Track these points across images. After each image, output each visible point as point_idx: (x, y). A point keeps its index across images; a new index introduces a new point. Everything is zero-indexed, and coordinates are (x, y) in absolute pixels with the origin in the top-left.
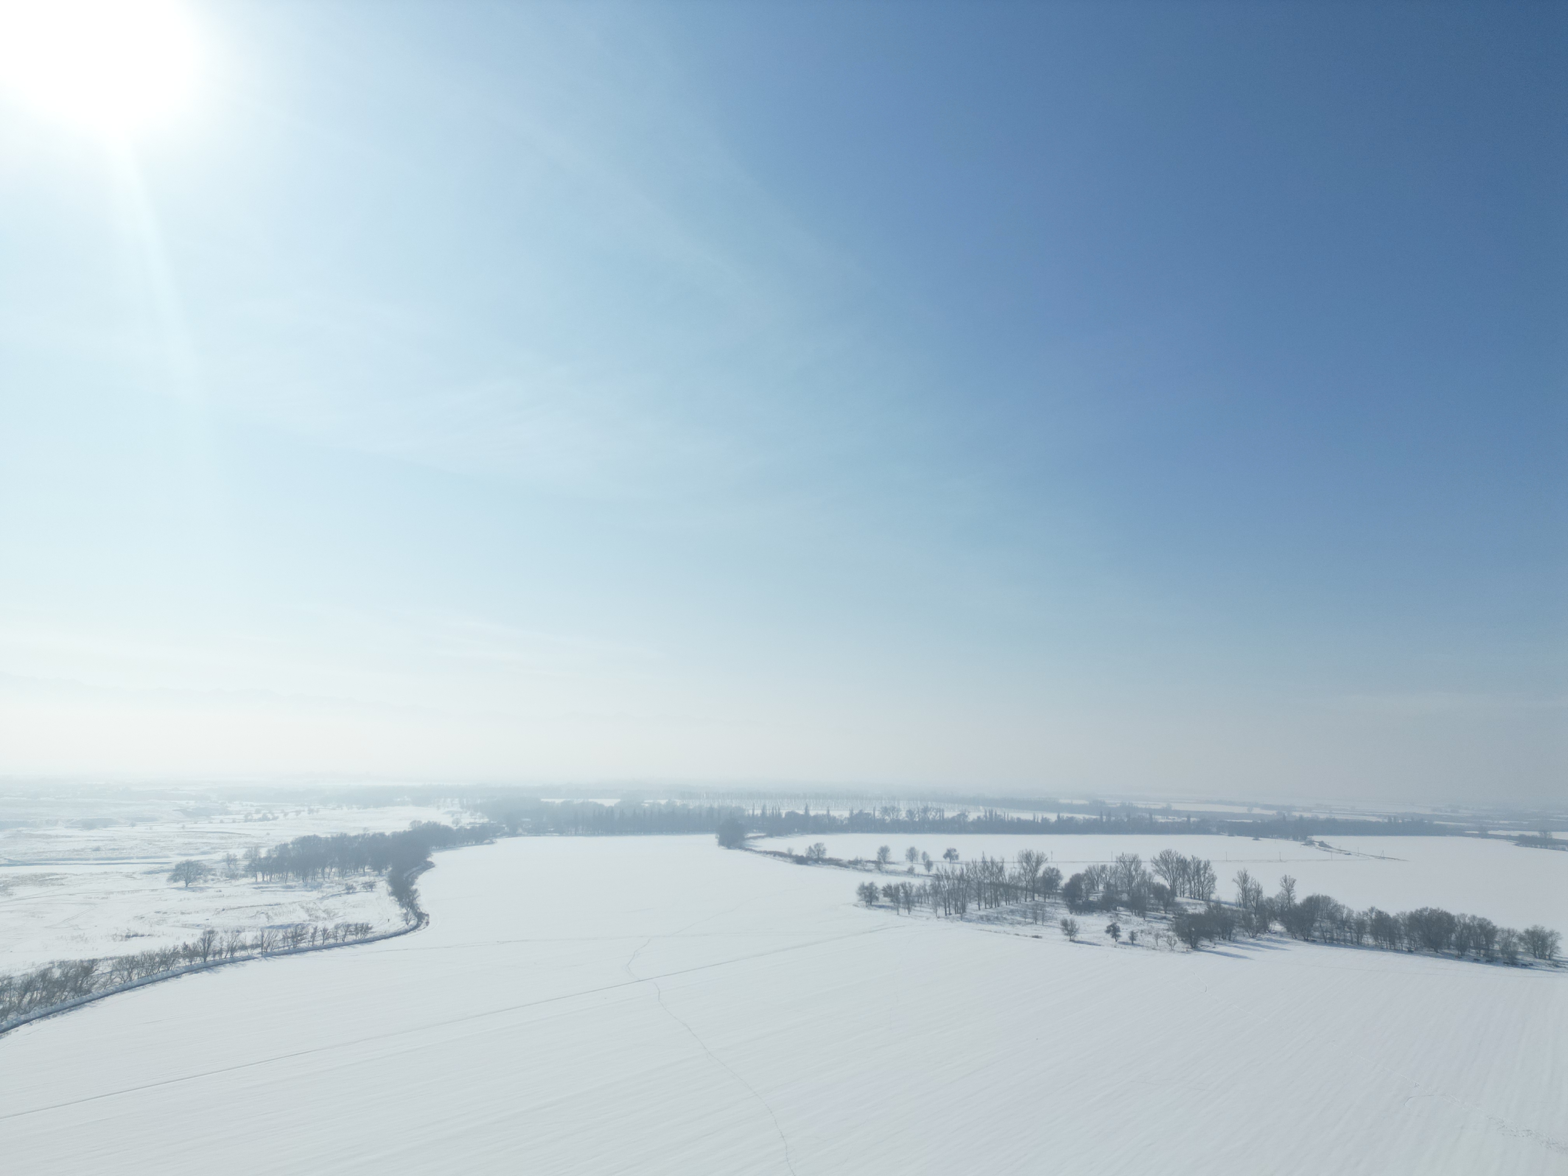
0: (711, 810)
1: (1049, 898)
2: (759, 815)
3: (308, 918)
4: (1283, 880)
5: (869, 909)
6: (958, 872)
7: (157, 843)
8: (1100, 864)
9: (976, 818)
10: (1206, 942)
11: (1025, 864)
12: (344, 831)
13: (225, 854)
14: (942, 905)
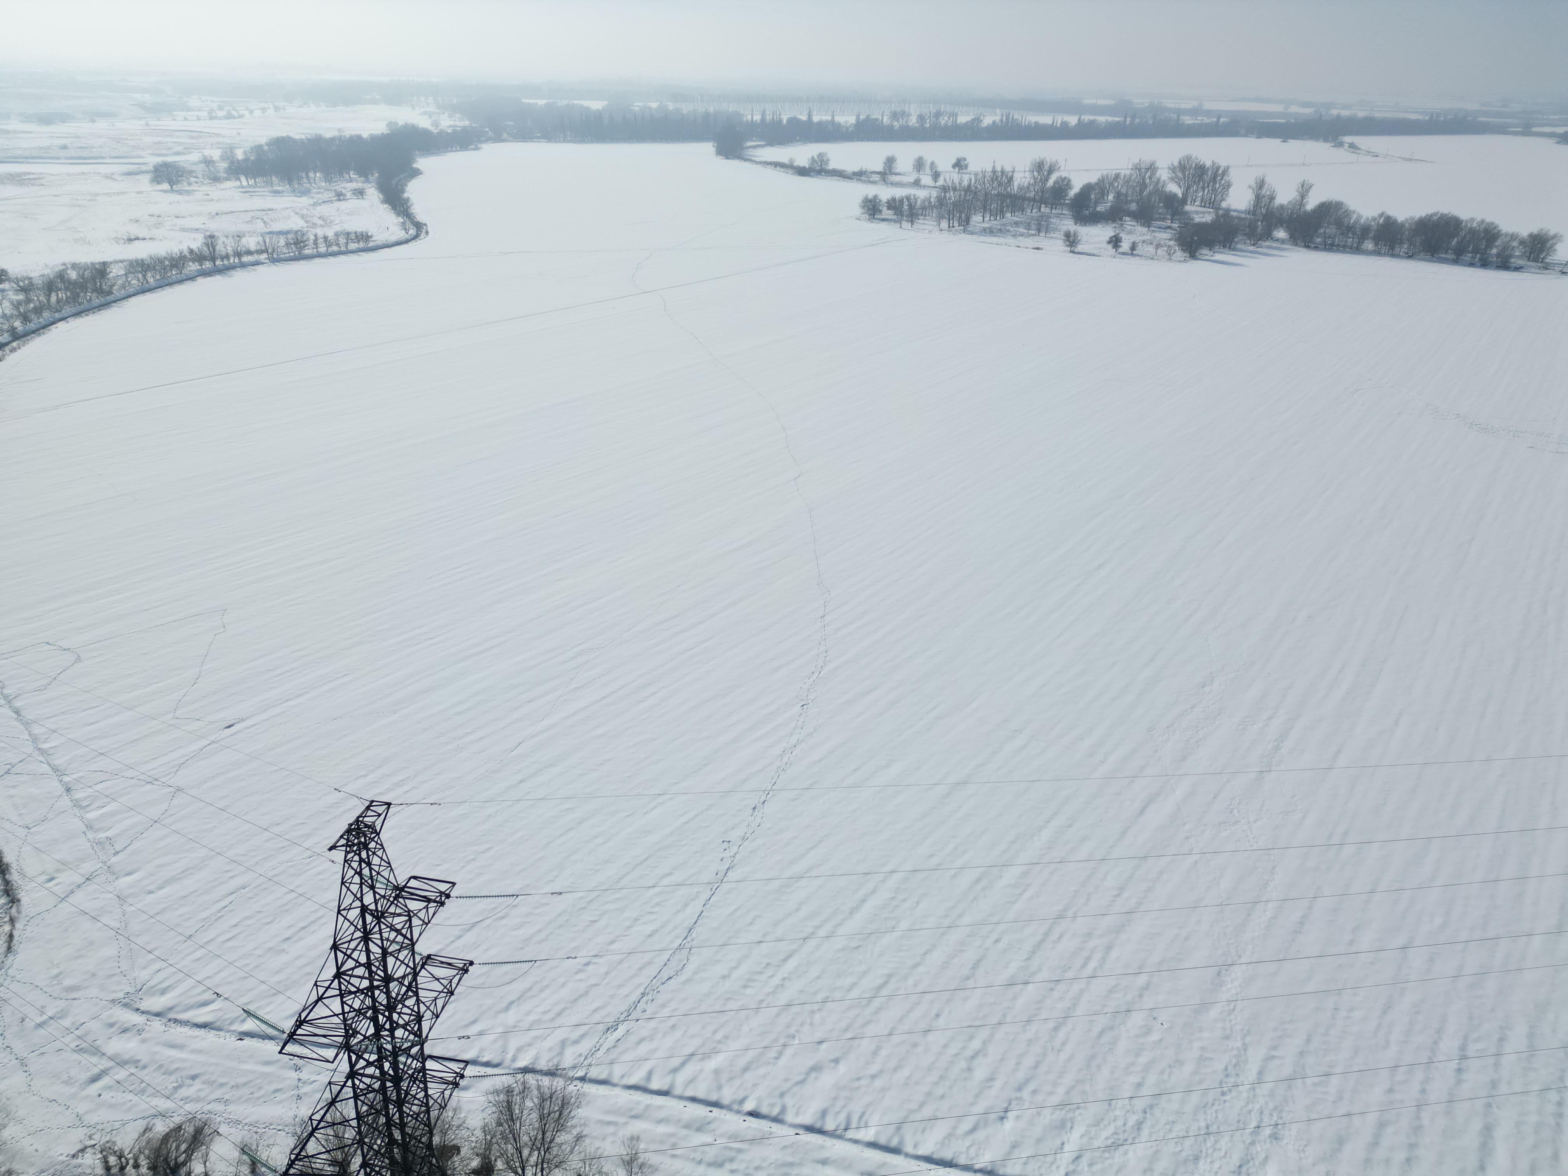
0: (707, 115)
1: (1056, 209)
2: (759, 121)
3: (305, 225)
4: (1300, 185)
5: (872, 222)
6: (965, 183)
7: (125, 142)
8: (1114, 172)
9: (991, 122)
10: (1205, 251)
11: (1036, 173)
12: (319, 132)
13: (200, 155)
14: (946, 218)
